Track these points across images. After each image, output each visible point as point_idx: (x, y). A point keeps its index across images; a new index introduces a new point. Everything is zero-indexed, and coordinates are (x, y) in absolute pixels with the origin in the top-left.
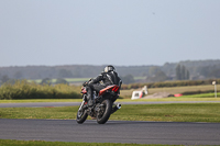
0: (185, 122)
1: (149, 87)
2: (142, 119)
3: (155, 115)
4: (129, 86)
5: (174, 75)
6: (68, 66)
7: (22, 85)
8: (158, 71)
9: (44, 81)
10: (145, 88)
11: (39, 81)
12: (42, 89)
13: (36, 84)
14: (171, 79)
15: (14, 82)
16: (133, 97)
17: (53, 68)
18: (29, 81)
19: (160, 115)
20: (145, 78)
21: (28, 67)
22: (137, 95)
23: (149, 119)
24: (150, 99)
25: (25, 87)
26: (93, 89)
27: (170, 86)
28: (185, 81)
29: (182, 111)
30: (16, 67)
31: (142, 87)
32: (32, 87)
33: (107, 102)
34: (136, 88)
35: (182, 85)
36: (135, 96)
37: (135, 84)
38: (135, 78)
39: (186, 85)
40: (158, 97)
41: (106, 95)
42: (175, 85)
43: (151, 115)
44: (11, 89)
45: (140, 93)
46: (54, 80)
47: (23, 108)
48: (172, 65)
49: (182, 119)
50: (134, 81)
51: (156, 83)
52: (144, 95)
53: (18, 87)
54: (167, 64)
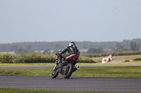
0: (136, 78)
1: (113, 55)
2: (108, 76)
3: (117, 73)
4: (100, 55)
5: (129, 48)
6: (61, 42)
7: (32, 54)
8: (119, 45)
9: (46, 51)
10: (110, 56)
11: (42, 52)
12: (44, 56)
13: (40, 53)
14: (127, 50)
15: (26, 52)
16: (103, 62)
17: (51, 43)
18: (36, 52)
19: (120, 73)
20: (110, 50)
21: (35, 42)
22: (105, 60)
23: (113, 76)
24: (114, 63)
25: (33, 56)
26: (61, 57)
27: (127, 55)
28: (136, 52)
29: (134, 70)
30: (28, 43)
31: (109, 55)
32: (38, 56)
33: (70, 65)
34: (105, 56)
35: (134, 54)
36: (104, 61)
37: (104, 54)
38: (104, 50)
39: (137, 54)
40: (119, 62)
41: (69, 61)
42: (130, 54)
43: (114, 73)
44: (25, 57)
45: (107, 59)
46: (52, 51)
47: (33, 69)
48: (128, 41)
49: (134, 76)
50: (103, 52)
51: (118, 53)
52: (109, 60)
53: (29, 55)
54: (125, 40)
